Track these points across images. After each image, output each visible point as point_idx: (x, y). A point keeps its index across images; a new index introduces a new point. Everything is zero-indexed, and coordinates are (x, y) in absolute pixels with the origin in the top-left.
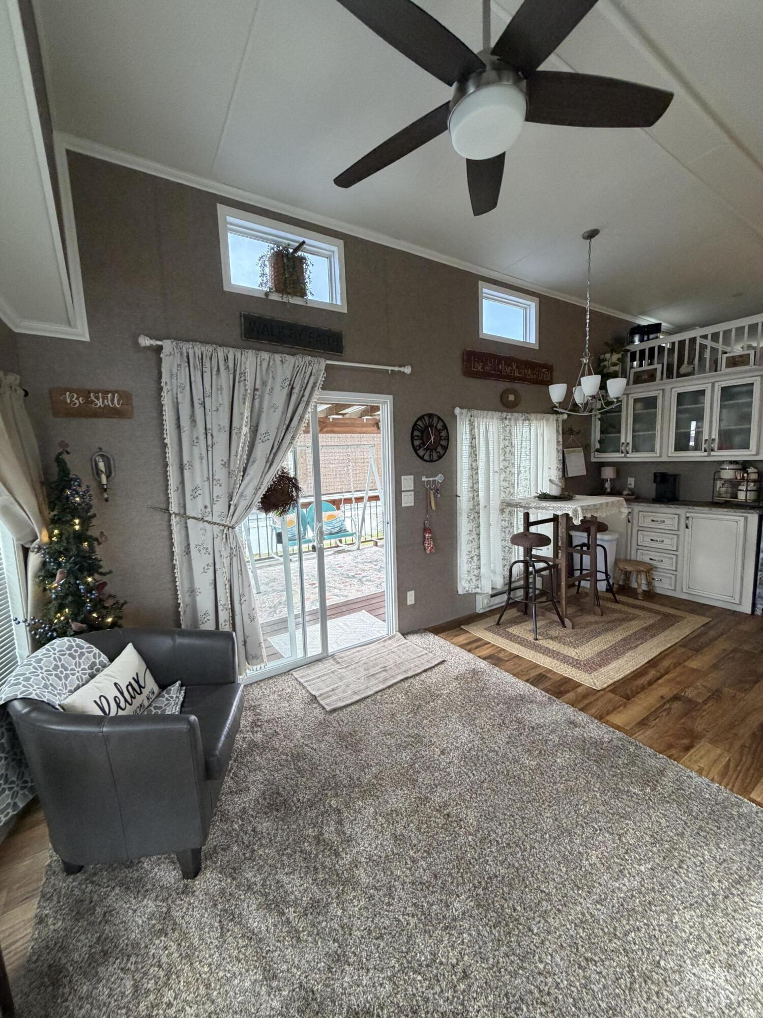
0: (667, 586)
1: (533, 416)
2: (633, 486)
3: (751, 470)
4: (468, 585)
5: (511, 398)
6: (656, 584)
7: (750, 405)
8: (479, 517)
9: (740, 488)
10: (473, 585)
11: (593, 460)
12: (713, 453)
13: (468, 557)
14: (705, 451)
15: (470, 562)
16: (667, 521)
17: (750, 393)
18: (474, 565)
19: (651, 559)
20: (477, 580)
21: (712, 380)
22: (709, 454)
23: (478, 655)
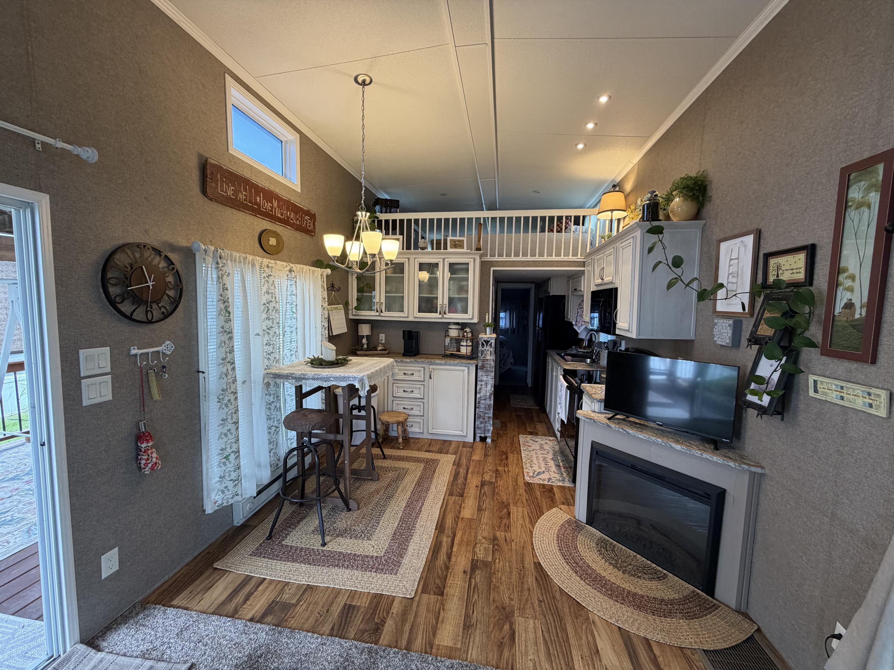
0: (417, 430)
1: (297, 267)
2: (383, 342)
3: (468, 330)
4: (222, 496)
5: (273, 241)
6: (410, 429)
7: (467, 279)
8: (236, 398)
9: (462, 344)
10: (229, 494)
11: (351, 317)
12: (445, 316)
13: (220, 457)
14: (440, 314)
15: (224, 464)
16: (416, 374)
17: (467, 270)
18: (230, 466)
19: (404, 408)
20: (235, 486)
21: (444, 257)
22: (443, 316)
23: (249, 616)
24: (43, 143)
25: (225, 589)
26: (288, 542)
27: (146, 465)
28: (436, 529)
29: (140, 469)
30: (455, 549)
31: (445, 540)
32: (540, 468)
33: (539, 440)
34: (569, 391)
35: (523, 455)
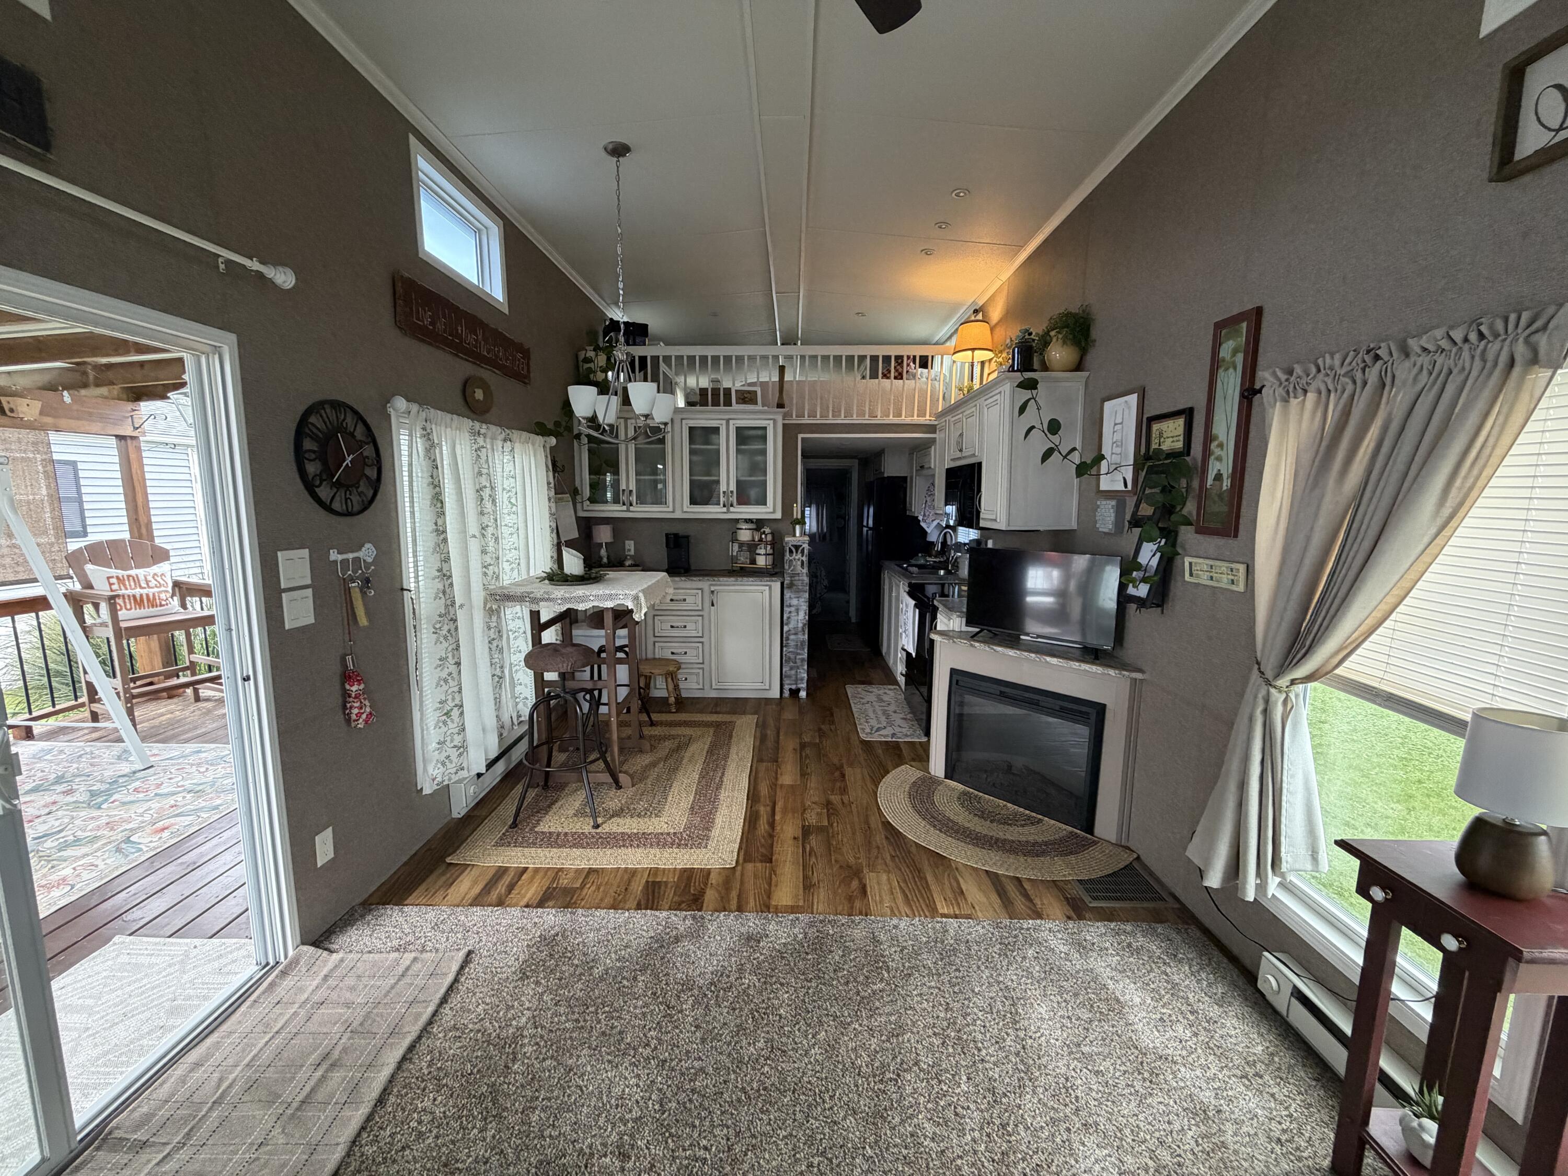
0: (695, 686)
1: (515, 434)
2: (632, 553)
3: (767, 530)
4: (442, 769)
5: (479, 394)
6: (682, 685)
7: (764, 452)
8: (456, 629)
9: (758, 551)
10: (451, 768)
11: (582, 514)
12: (732, 509)
13: (438, 714)
14: (724, 506)
15: (445, 723)
16: (690, 599)
17: (764, 438)
18: (453, 727)
19: (673, 653)
20: (460, 755)
21: (727, 417)
22: (728, 510)
23: (523, 903)
24: (228, 262)
25: (475, 882)
26: (543, 827)
27: (359, 715)
28: (748, 799)
29: (348, 721)
30: (777, 817)
31: (763, 810)
32: (879, 722)
33: (875, 690)
34: (917, 611)
35: (854, 710)
